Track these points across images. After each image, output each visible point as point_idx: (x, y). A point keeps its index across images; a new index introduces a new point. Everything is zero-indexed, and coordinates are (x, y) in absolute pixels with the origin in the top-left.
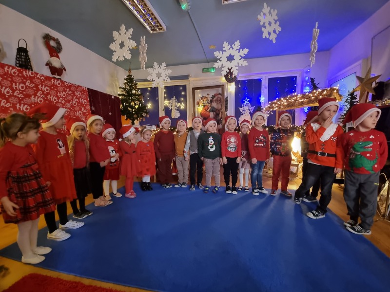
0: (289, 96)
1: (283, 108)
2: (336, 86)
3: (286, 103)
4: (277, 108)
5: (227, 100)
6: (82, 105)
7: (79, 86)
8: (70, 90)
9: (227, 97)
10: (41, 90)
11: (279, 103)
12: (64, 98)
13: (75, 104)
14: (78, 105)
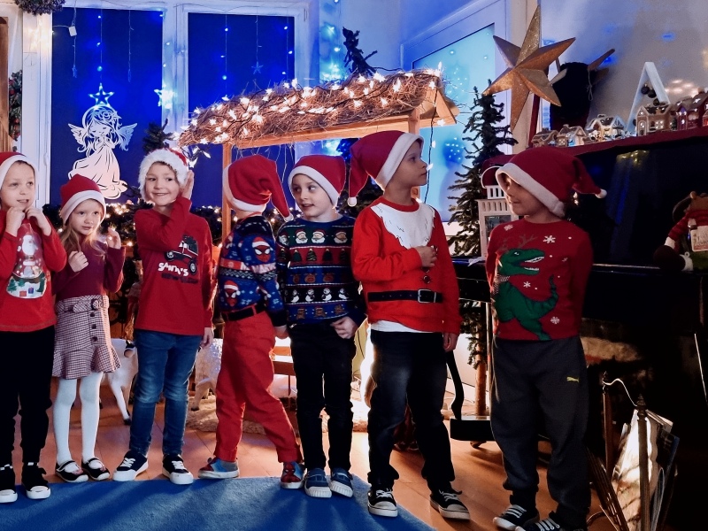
0: (269, 91)
1: (248, 139)
2: (435, 67)
4: (225, 136)
5: (16, 90)
9: (18, 76)
11: (232, 113)
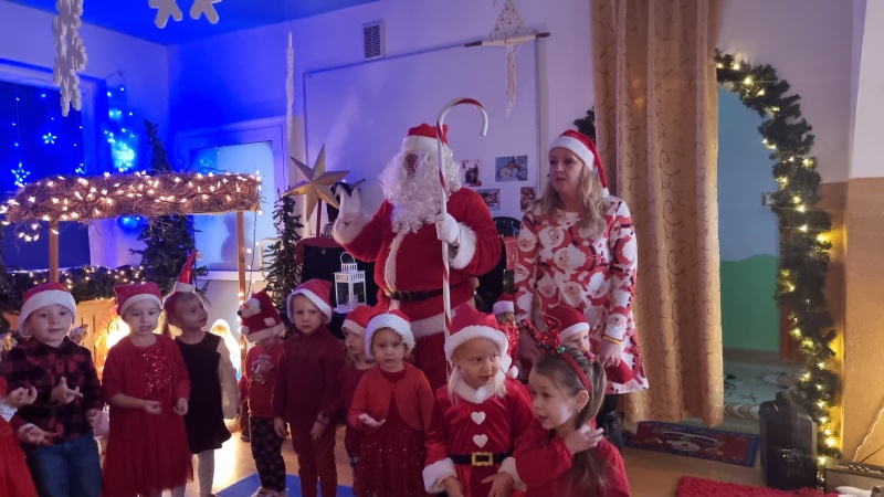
3: (110, 201)
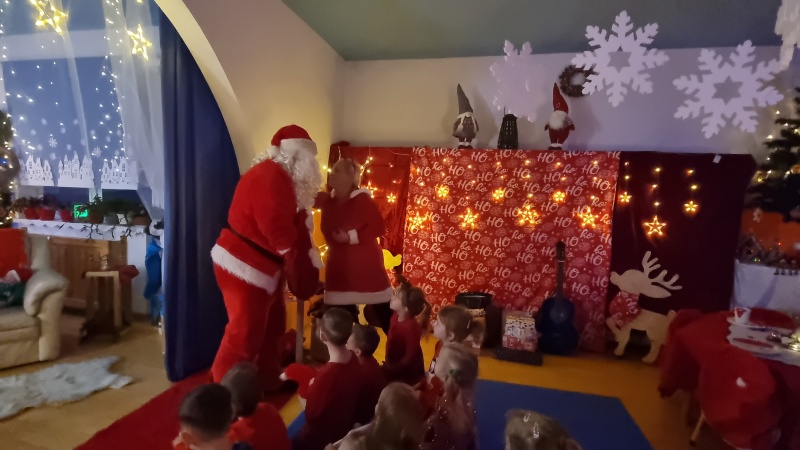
6: (596, 191)
7: (599, 153)
8: (573, 165)
10: (516, 177)
12: (555, 183)
13: (577, 192)
14: (583, 194)
